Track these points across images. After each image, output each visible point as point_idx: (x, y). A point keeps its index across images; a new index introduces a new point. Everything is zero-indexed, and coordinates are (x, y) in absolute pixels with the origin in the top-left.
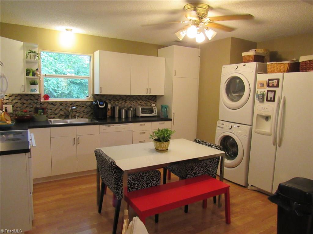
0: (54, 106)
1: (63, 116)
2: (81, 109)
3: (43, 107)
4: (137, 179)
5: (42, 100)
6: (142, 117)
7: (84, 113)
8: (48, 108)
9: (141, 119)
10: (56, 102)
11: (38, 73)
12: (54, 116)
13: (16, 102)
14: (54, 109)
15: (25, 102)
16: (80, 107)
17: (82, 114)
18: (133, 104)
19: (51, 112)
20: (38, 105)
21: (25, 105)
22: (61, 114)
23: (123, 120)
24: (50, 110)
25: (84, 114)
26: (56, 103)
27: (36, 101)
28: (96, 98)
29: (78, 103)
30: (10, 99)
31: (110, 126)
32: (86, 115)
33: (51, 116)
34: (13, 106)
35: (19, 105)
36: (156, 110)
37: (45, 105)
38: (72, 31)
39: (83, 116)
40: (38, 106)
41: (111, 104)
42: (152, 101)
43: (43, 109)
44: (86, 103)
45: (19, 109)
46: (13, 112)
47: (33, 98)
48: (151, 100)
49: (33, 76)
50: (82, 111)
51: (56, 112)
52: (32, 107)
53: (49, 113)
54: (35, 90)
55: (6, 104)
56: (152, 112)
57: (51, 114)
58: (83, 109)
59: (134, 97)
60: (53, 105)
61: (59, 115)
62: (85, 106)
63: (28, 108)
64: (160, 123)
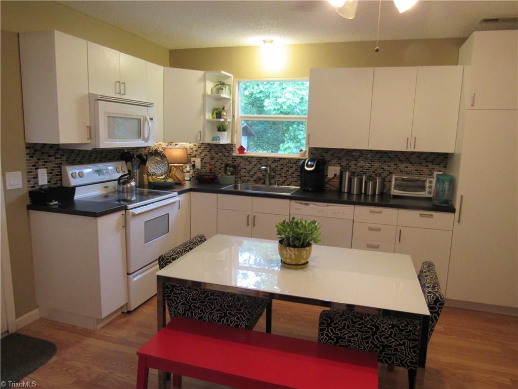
0: (250, 163)
1: (261, 179)
2: (288, 171)
3: (235, 163)
4: (199, 299)
5: (236, 153)
6: (396, 197)
7: (292, 177)
8: (242, 165)
9: (392, 202)
10: (252, 157)
11: (225, 113)
12: (248, 178)
13: (205, 155)
14: (249, 168)
15: (215, 155)
16: (287, 167)
17: (290, 179)
18: (386, 168)
19: (244, 172)
20: (229, 160)
21: (215, 160)
22: (258, 177)
23: (354, 199)
24: (244, 169)
25: (293, 179)
26: (252, 159)
27: (227, 154)
28: (313, 154)
29: (284, 160)
30: (200, 151)
31: (307, 204)
32: (295, 181)
33: (245, 178)
34: (201, 161)
35: (207, 159)
36: (433, 185)
37: (238, 161)
38: (273, 43)
39: (291, 183)
40: (230, 162)
41: (341, 166)
42: (433, 166)
43: (234, 167)
44: (296, 161)
45: (207, 165)
46: (201, 168)
47: (223, 150)
48: (431, 162)
49: (216, 118)
50: (290, 175)
51: (252, 173)
52: (222, 163)
53: (243, 174)
54: (218, 139)
55: (195, 157)
56: (423, 188)
57: (245, 175)
58: (291, 170)
59: (393, 155)
60: (248, 161)
61: (255, 177)
62: (294, 167)
63: (217, 165)
64: (421, 214)
